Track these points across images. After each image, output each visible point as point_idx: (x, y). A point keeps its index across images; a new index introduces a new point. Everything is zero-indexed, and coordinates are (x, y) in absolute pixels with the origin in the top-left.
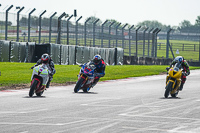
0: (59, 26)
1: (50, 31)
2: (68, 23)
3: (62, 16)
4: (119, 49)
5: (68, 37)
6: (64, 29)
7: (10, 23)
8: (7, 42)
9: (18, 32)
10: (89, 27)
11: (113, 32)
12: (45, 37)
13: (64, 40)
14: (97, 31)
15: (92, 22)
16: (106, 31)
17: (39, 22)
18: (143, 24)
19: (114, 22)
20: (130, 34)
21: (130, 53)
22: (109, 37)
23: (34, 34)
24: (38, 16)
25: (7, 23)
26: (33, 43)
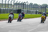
1: (21, 6)
3: (24, 3)
6: (24, 6)
7: (12, 4)
8: (11, 9)
9: (14, 6)
10: (30, 5)
11: (36, 7)
13: (24, 8)
14: (32, 6)
15: (31, 4)
16: (34, 6)
17: (19, 4)
18: (43, 5)
19: (36, 4)
20: (40, 7)
21: (40, 11)
22: (35, 8)
23: (17, 7)
24: (19, 3)
25: (11, 4)
26: (17, 9)
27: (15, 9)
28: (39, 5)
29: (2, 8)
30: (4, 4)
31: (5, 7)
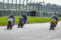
0: (39, 6)
1: (36, 7)
2: (41, 5)
3: (40, 3)
4: (57, 13)
5: (41, 9)
6: (40, 7)
9: (27, 7)
12: (35, 9)
13: (40, 10)
14: (50, 7)
15: (49, 5)
16: (53, 7)
20: (60, 8)
21: (60, 14)
22: (54, 9)
23: (31, 8)
24: (33, 3)
25: (23, 5)
26: (31, 11)
27: (28, 11)
28: (59, 6)
29: (12, 10)
30: (14, 4)
31: (15, 8)
